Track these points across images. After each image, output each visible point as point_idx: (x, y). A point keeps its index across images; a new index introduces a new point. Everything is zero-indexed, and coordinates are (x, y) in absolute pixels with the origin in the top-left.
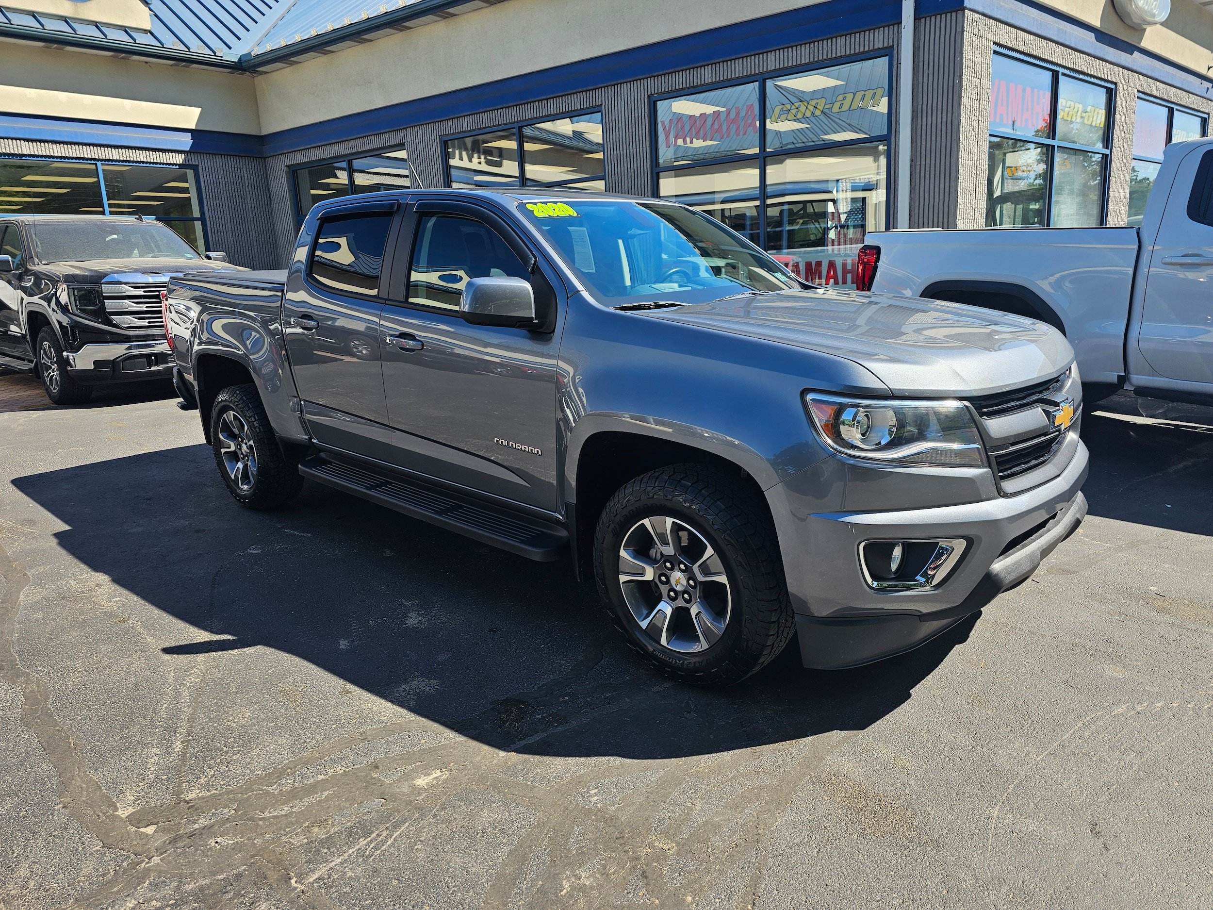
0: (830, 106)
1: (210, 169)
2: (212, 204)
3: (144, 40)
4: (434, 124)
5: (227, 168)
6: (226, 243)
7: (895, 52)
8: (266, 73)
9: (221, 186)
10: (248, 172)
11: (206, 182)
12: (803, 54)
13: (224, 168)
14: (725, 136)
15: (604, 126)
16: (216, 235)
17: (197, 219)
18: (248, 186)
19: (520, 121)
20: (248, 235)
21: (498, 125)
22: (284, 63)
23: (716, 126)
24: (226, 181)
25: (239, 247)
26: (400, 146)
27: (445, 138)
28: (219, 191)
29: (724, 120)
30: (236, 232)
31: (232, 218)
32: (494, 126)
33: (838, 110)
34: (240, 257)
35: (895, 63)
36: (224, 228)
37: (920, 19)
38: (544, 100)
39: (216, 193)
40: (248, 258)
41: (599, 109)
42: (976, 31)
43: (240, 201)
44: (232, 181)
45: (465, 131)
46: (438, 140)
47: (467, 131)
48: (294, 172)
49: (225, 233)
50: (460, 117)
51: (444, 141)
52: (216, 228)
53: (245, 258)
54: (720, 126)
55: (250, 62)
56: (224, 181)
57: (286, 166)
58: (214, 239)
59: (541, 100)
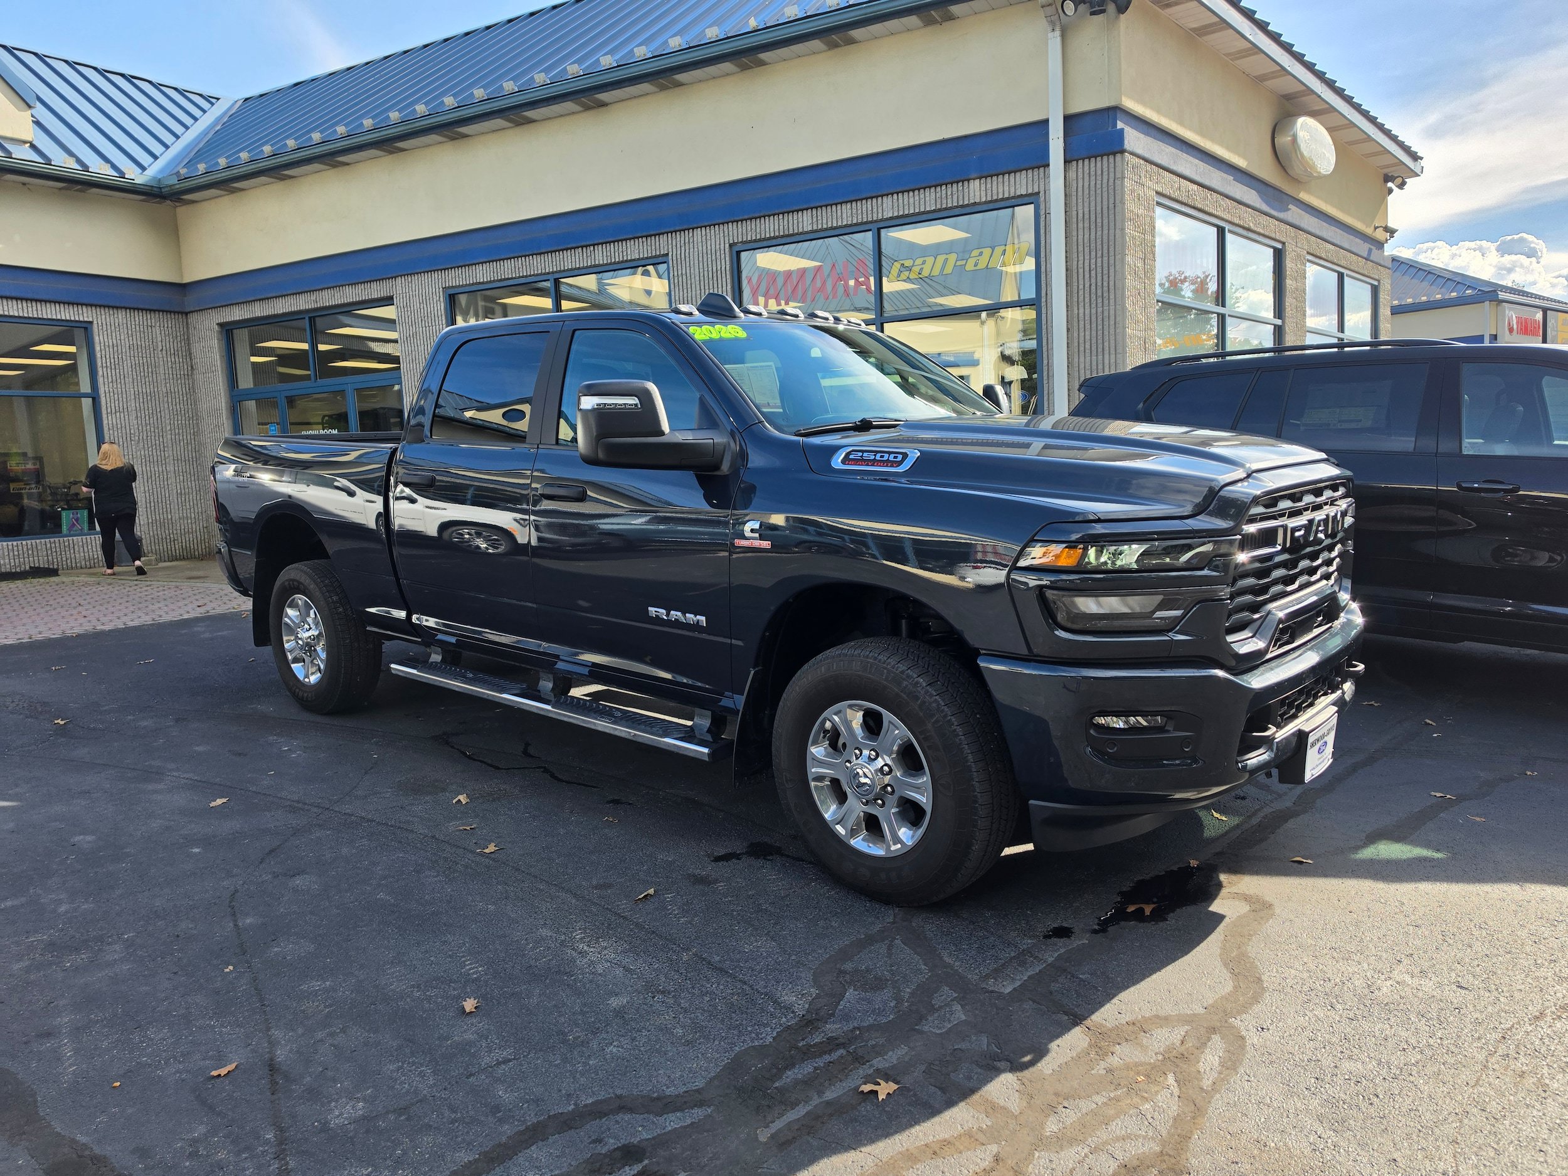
0: (963, 262)
1: (109, 327)
2: (109, 375)
3: (22, 154)
4: (436, 272)
5: (133, 326)
6: (128, 427)
7: (1042, 199)
8: (193, 202)
9: (124, 351)
10: (163, 332)
11: (102, 345)
12: (928, 200)
13: (129, 326)
14: (831, 297)
15: (672, 281)
16: (114, 416)
17: (86, 396)
18: (162, 350)
19: (556, 272)
20: (159, 417)
21: (526, 276)
22: (222, 190)
23: (819, 284)
24: (131, 343)
25: (145, 433)
26: (388, 301)
27: (452, 291)
28: (120, 356)
29: (829, 275)
30: (143, 412)
31: (137, 393)
32: (520, 277)
33: (973, 268)
34: (146, 446)
35: (1042, 212)
36: (125, 407)
37: (1070, 162)
38: (590, 246)
39: (116, 360)
40: (158, 448)
41: (663, 259)
42: (1136, 178)
43: (150, 370)
44: (139, 343)
45: (480, 283)
46: (441, 293)
47: (483, 283)
48: (228, 330)
49: (126, 413)
50: (472, 265)
51: (450, 295)
52: (113, 407)
53: (154, 447)
54: (824, 283)
55: (173, 188)
56: (127, 343)
57: (218, 324)
58: (110, 422)
59: (586, 246)
